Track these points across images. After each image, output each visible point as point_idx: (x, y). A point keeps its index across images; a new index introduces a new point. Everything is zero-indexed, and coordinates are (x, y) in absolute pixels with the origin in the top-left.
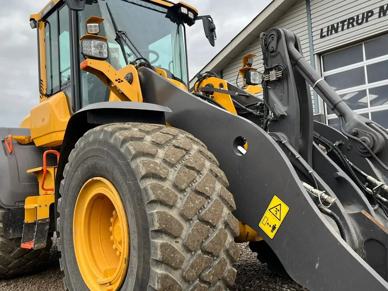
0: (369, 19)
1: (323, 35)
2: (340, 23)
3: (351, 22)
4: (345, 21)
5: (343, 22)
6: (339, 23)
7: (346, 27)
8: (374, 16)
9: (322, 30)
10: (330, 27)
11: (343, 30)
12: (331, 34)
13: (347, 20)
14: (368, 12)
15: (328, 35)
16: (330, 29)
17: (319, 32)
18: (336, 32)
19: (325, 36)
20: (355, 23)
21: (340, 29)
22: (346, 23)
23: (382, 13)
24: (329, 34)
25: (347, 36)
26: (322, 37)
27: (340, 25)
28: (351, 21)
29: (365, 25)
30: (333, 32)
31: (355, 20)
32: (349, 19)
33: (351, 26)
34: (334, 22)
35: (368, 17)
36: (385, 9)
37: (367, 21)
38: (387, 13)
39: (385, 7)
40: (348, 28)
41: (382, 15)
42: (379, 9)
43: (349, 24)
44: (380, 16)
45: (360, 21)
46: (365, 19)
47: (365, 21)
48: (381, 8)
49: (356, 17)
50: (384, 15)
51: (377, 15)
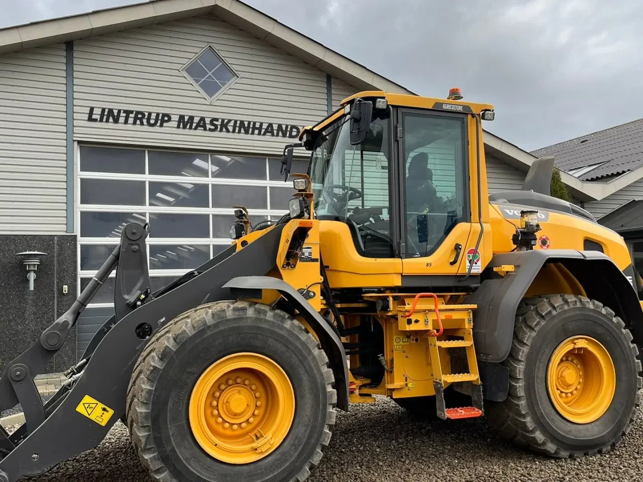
0: (165, 124)
1: (94, 117)
2: (124, 112)
4: (132, 112)
5: (128, 113)
6: (122, 111)
7: (131, 120)
8: (170, 123)
9: (92, 109)
10: (107, 110)
11: (126, 122)
12: (107, 121)
13: (134, 112)
14: (164, 115)
15: (101, 120)
16: (106, 113)
17: (88, 110)
18: (116, 121)
19: (95, 120)
20: (145, 121)
21: (122, 120)
22: (132, 115)
23: (181, 124)
24: (104, 120)
26: (90, 119)
27: (122, 114)
28: (140, 116)
29: (157, 129)
30: (111, 120)
31: (146, 117)
32: (138, 113)
33: (138, 122)
34: (115, 107)
35: (163, 121)
36: (186, 120)
37: (161, 125)
38: (188, 127)
39: (186, 118)
40: (135, 123)
41: (181, 126)
42: (178, 116)
43: (136, 119)
44: (178, 127)
45: (152, 122)
46: (159, 122)
47: (158, 124)
48: (182, 117)
49: (147, 114)
50: (184, 127)
51: (175, 124)
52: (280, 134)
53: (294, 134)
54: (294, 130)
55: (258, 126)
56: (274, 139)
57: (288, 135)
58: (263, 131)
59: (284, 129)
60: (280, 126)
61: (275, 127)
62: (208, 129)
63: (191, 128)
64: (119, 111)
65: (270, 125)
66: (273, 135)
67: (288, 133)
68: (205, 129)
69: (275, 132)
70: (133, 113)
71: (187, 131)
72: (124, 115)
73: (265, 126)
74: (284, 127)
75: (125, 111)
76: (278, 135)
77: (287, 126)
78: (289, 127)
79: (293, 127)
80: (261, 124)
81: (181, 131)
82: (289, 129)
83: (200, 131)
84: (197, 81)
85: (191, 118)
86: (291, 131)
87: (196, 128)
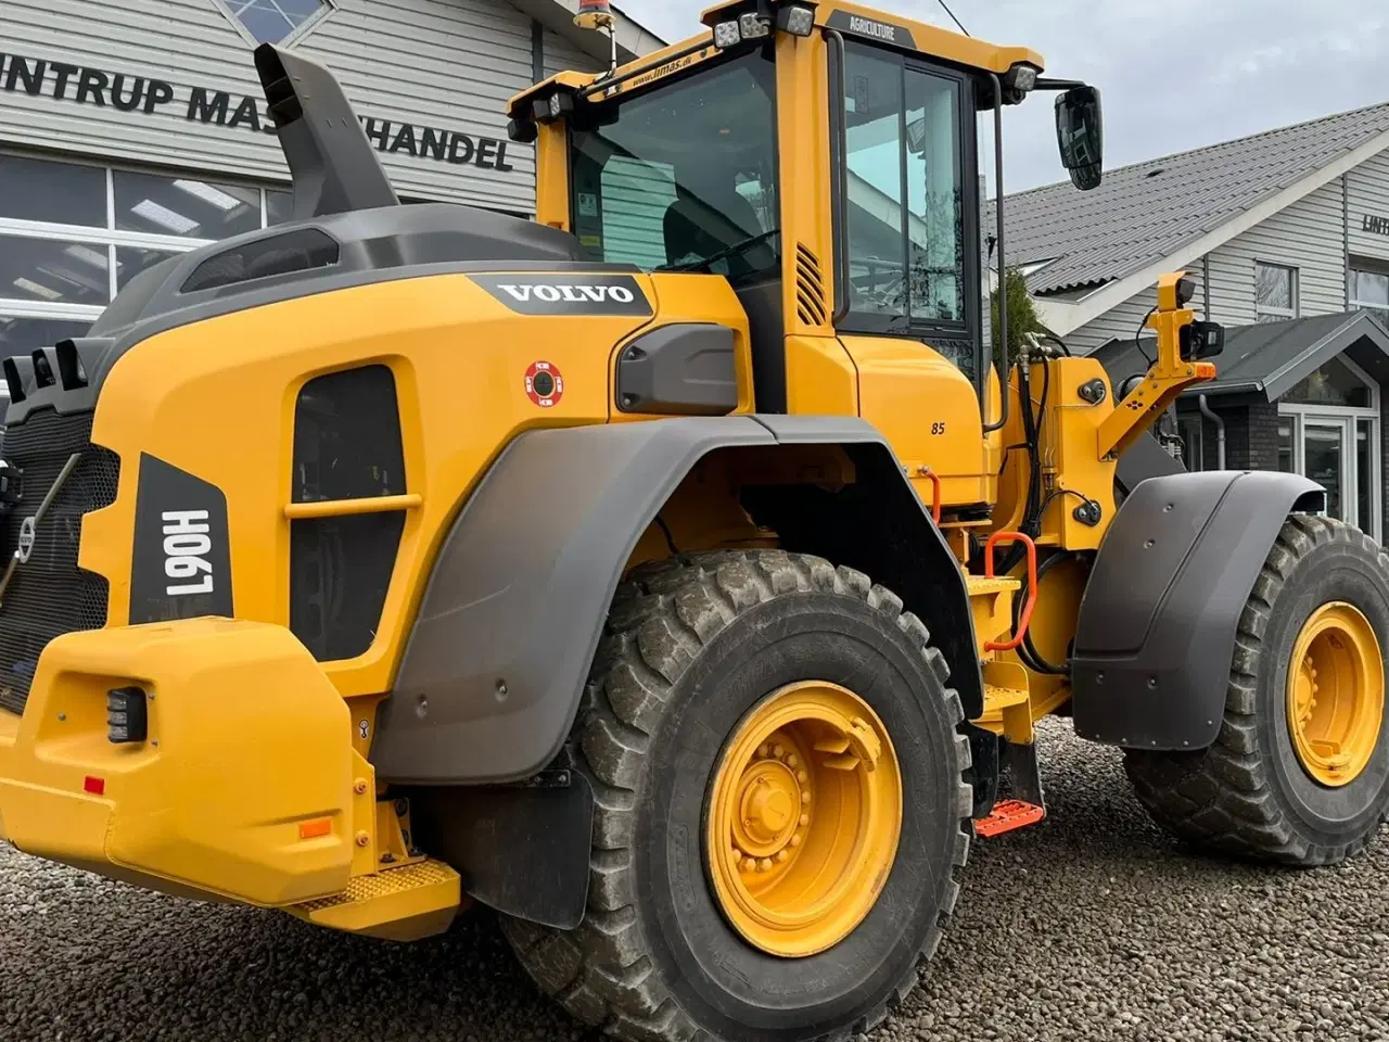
0: (157, 107)
2: (52, 69)
3: (93, 85)
4: (73, 69)
5: (63, 70)
6: (48, 66)
7: (71, 91)
8: (170, 104)
10: (8, 60)
11: (59, 94)
12: (10, 87)
13: (80, 71)
14: (155, 85)
16: (5, 68)
18: (33, 88)
20: (107, 95)
21: (48, 87)
22: (74, 78)
23: (198, 110)
24: (3, 84)
25: (80, 126)
27: (49, 74)
28: (93, 81)
29: (135, 117)
30: (20, 84)
31: (110, 85)
32: (88, 73)
33: (90, 96)
34: (32, 54)
35: (152, 101)
36: (209, 102)
37: (149, 110)
38: (214, 119)
39: (210, 97)
40: (81, 98)
41: (198, 116)
42: (191, 91)
43: (83, 88)
44: (191, 116)
45: (126, 98)
46: (143, 100)
47: (141, 106)
48: (198, 94)
49: (111, 78)
50: (206, 119)
51: (184, 109)
52: (430, 152)
53: (460, 153)
54: (460, 144)
55: (380, 130)
56: (417, 162)
57: (446, 156)
58: (390, 141)
59: (438, 141)
60: (429, 132)
61: (418, 134)
62: (262, 127)
63: (220, 122)
64: (41, 65)
65: (407, 129)
66: (413, 153)
67: (447, 150)
68: (256, 127)
69: (418, 146)
70: (75, 73)
71: (211, 129)
72: (55, 75)
73: (395, 130)
74: (438, 136)
75: (55, 66)
76: (423, 154)
77: (444, 134)
78: (450, 136)
79: (458, 137)
80: (387, 125)
81: (197, 127)
82: (449, 143)
83: (243, 131)
84: (234, 8)
85: (222, 98)
86: (453, 148)
87: (233, 124)
